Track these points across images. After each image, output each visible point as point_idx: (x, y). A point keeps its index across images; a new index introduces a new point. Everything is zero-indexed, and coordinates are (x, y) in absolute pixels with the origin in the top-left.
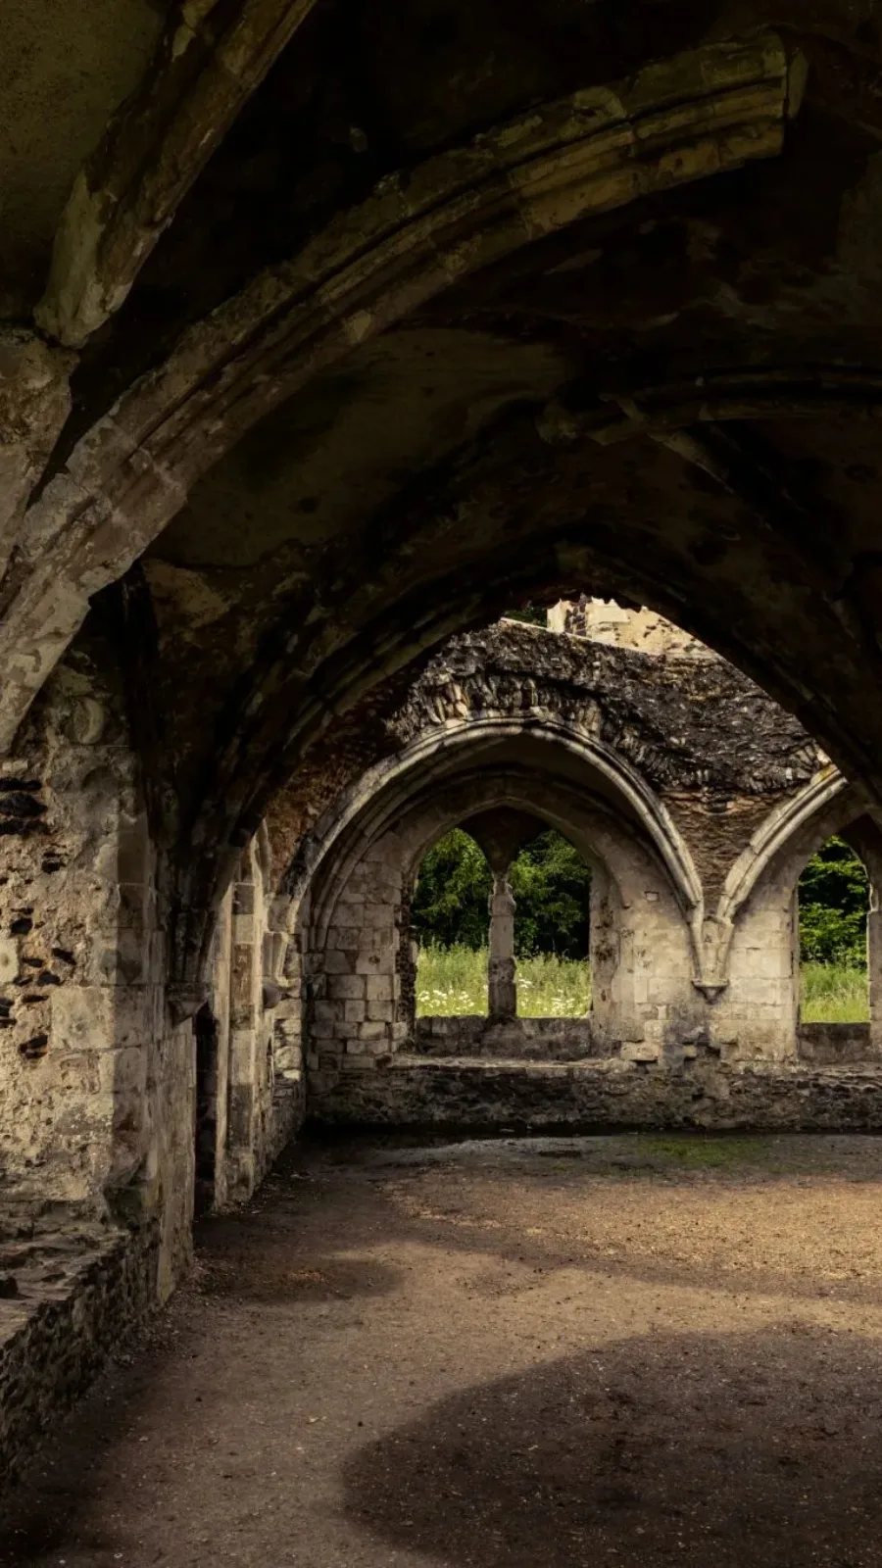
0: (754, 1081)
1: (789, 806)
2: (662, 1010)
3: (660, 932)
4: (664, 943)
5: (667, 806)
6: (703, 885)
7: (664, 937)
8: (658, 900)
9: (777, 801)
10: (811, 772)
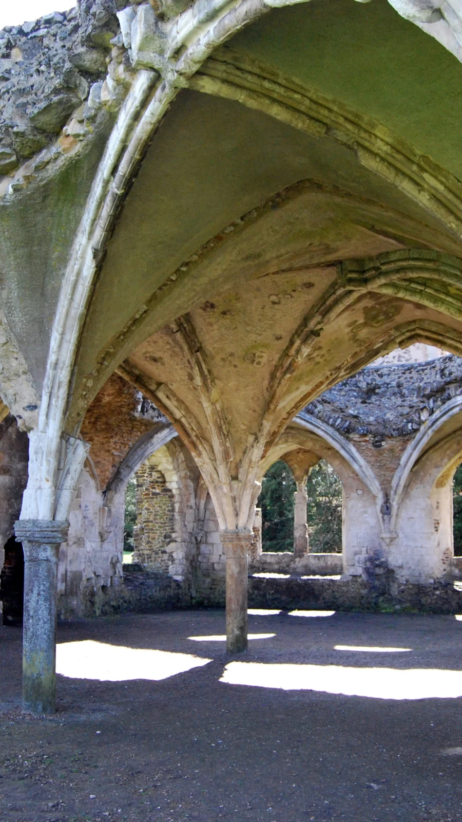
0: (411, 586)
1: (413, 443)
2: (364, 550)
3: (364, 509)
4: (366, 515)
5: (354, 445)
6: (380, 485)
7: (366, 512)
8: (363, 493)
9: (408, 440)
10: (420, 425)
